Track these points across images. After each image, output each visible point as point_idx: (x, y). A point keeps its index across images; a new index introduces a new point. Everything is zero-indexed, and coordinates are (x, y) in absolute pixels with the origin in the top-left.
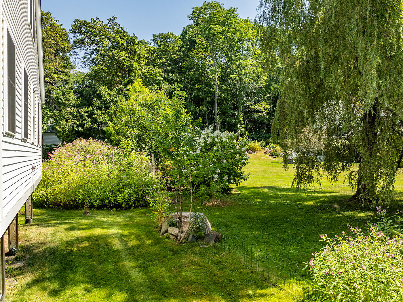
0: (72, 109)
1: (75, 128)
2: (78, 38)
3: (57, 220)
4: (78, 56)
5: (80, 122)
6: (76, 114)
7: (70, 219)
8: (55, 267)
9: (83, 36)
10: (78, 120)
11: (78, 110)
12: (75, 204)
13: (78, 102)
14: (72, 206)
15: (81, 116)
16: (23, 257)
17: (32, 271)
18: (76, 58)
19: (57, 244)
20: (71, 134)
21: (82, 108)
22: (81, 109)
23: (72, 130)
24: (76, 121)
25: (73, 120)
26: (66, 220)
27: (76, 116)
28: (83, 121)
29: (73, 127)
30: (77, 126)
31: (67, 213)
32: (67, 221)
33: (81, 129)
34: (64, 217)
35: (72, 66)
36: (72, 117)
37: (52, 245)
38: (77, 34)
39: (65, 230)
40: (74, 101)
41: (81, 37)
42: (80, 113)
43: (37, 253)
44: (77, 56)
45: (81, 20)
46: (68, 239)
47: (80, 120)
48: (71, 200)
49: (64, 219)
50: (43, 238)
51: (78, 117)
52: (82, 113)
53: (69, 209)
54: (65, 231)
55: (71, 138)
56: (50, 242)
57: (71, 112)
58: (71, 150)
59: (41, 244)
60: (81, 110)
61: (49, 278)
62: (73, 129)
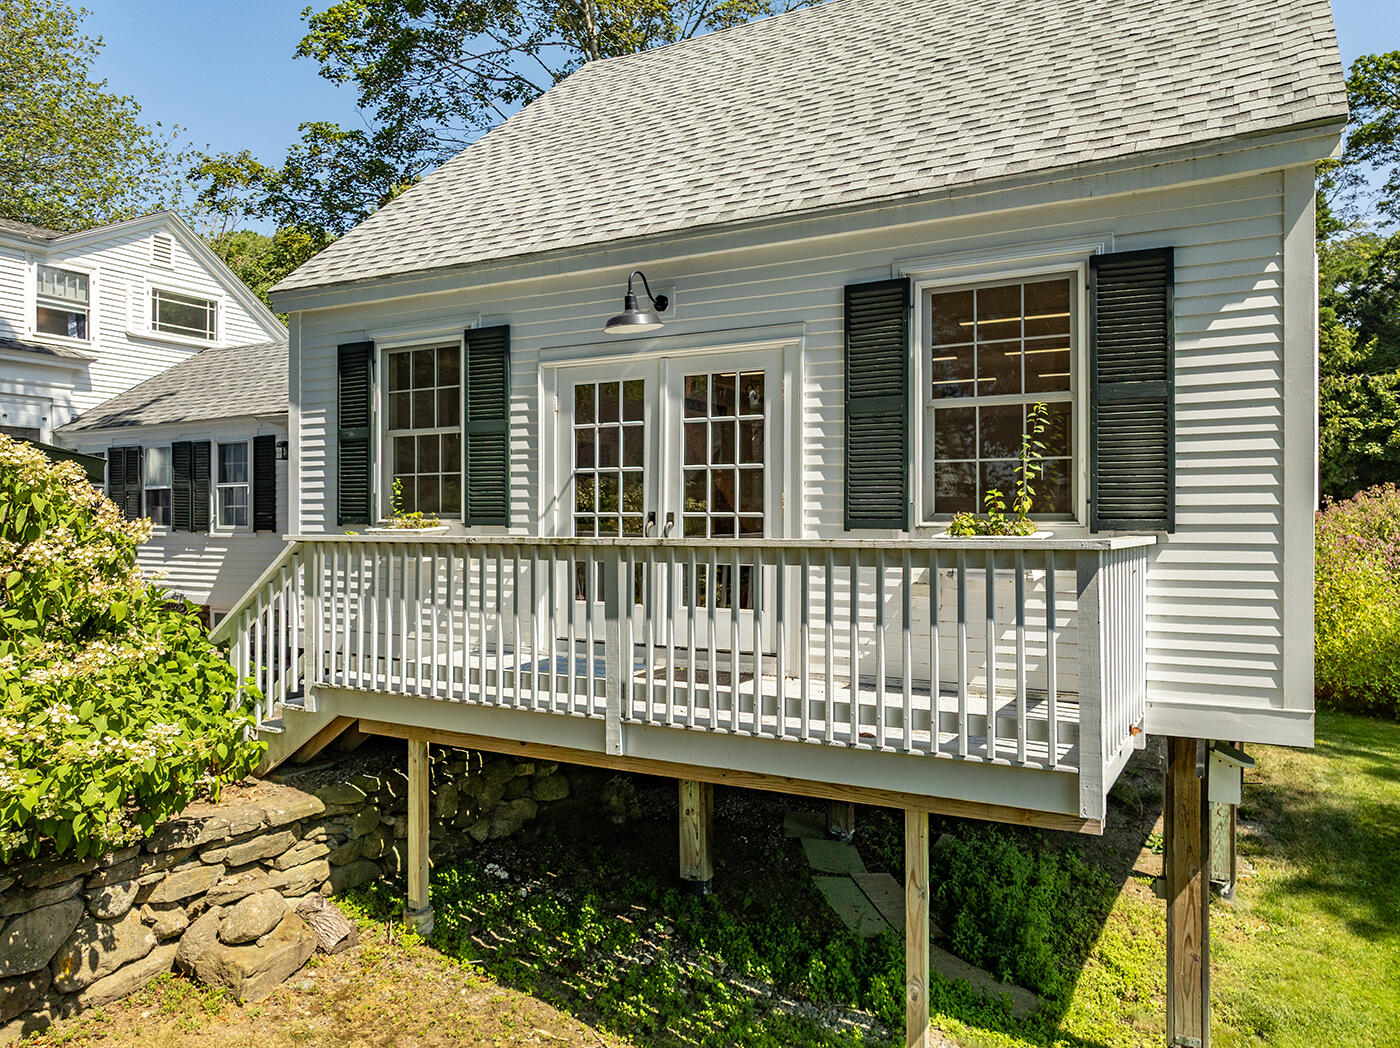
0: (1342, 378)
1: (1352, 446)
2: (1366, 122)
3: (1331, 740)
4: (1362, 187)
5: (1372, 424)
6: (1355, 394)
7: (1374, 744)
8: (1356, 864)
9: (1383, 111)
10: (1362, 416)
11: (1365, 383)
12: (1384, 701)
13: (1366, 355)
14: (1370, 706)
15: (1377, 403)
16: (1258, 814)
17: (1291, 857)
18: (1354, 197)
19: (1349, 806)
20: (1335, 467)
21: (1381, 374)
22: (1376, 378)
23: (1339, 450)
24: (1355, 421)
25: (1345, 416)
26: (1358, 743)
27: (1357, 404)
28: (1385, 421)
29: (1345, 441)
30: (1358, 440)
31: (1356, 724)
32: (1363, 749)
33: (1375, 448)
34: (1348, 733)
35: (1333, 222)
36: (1339, 407)
37: (1335, 803)
38: (1360, 111)
39: (1365, 772)
40: (1348, 351)
41: (1376, 116)
42: (1370, 393)
43: (1296, 815)
44: (1359, 189)
45: (1379, 55)
46: (1386, 803)
47: (1370, 416)
48: (1369, 688)
49: (1351, 741)
50: (1302, 779)
51: (1363, 406)
52: (1381, 392)
53: (1360, 715)
54: (1367, 776)
55: (1335, 480)
56: (1327, 794)
57: (1337, 391)
58: (1353, 525)
59: (1302, 793)
60: (1376, 380)
61: (1341, 889)
62: (1345, 449)
